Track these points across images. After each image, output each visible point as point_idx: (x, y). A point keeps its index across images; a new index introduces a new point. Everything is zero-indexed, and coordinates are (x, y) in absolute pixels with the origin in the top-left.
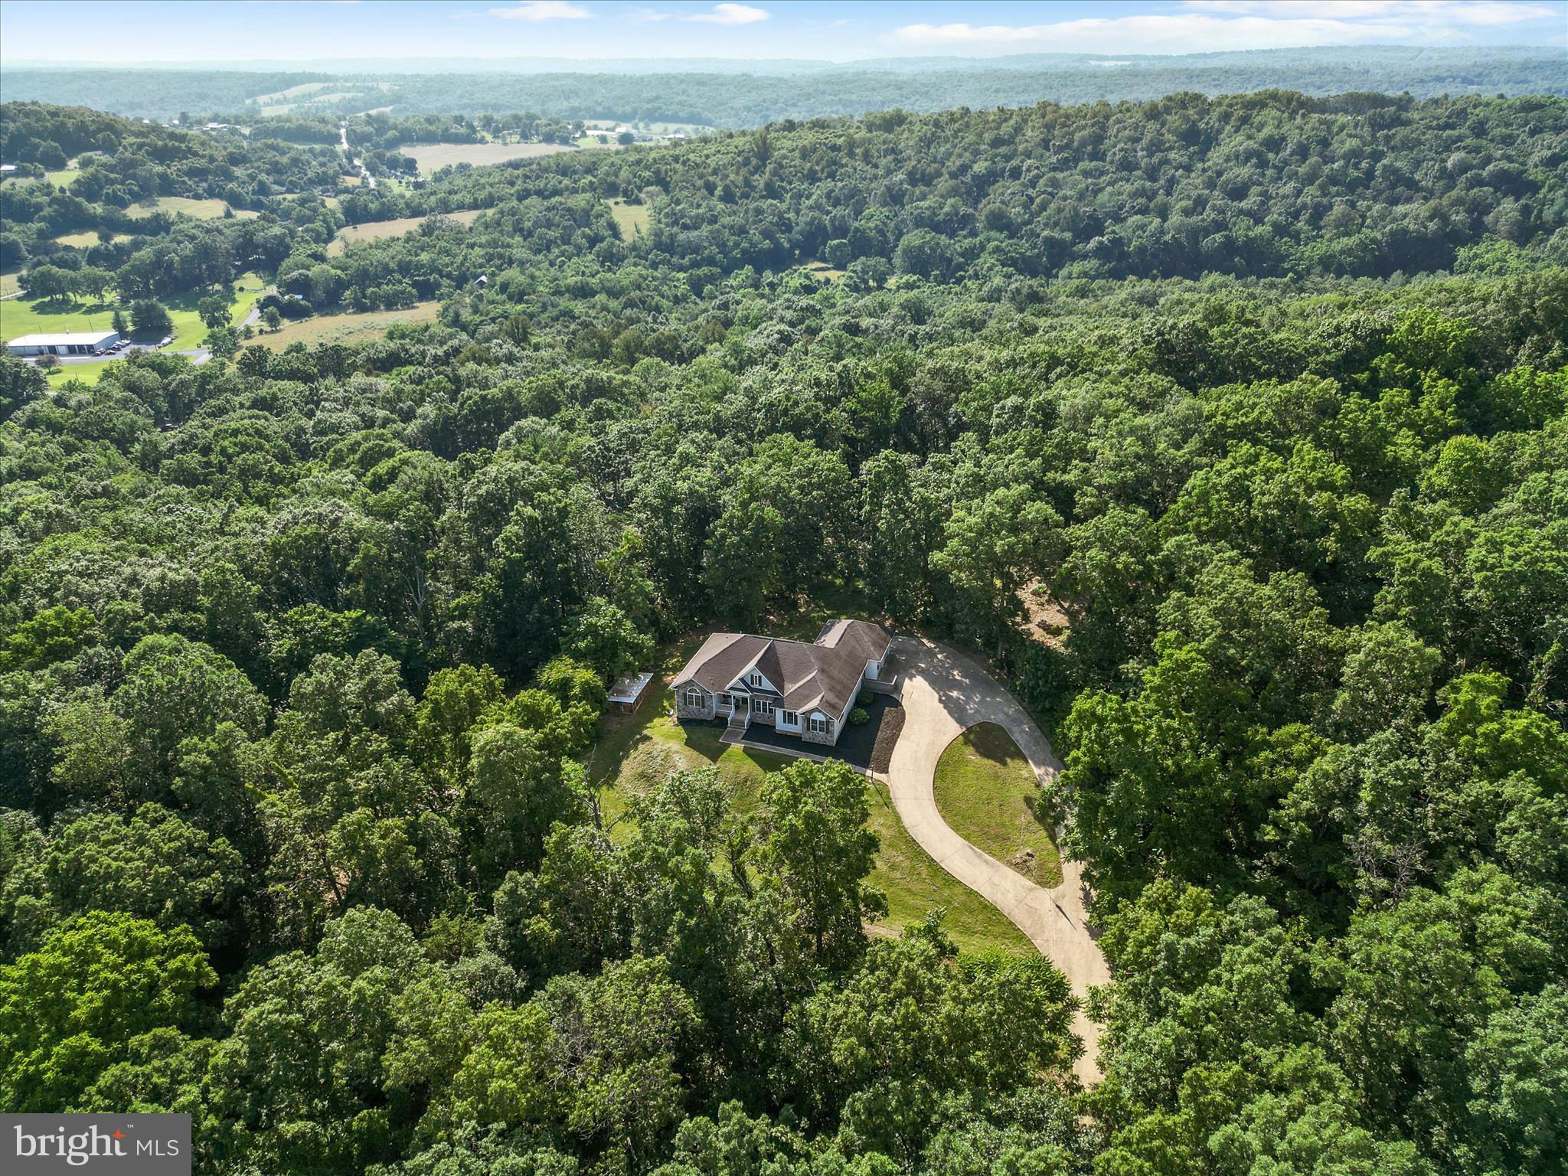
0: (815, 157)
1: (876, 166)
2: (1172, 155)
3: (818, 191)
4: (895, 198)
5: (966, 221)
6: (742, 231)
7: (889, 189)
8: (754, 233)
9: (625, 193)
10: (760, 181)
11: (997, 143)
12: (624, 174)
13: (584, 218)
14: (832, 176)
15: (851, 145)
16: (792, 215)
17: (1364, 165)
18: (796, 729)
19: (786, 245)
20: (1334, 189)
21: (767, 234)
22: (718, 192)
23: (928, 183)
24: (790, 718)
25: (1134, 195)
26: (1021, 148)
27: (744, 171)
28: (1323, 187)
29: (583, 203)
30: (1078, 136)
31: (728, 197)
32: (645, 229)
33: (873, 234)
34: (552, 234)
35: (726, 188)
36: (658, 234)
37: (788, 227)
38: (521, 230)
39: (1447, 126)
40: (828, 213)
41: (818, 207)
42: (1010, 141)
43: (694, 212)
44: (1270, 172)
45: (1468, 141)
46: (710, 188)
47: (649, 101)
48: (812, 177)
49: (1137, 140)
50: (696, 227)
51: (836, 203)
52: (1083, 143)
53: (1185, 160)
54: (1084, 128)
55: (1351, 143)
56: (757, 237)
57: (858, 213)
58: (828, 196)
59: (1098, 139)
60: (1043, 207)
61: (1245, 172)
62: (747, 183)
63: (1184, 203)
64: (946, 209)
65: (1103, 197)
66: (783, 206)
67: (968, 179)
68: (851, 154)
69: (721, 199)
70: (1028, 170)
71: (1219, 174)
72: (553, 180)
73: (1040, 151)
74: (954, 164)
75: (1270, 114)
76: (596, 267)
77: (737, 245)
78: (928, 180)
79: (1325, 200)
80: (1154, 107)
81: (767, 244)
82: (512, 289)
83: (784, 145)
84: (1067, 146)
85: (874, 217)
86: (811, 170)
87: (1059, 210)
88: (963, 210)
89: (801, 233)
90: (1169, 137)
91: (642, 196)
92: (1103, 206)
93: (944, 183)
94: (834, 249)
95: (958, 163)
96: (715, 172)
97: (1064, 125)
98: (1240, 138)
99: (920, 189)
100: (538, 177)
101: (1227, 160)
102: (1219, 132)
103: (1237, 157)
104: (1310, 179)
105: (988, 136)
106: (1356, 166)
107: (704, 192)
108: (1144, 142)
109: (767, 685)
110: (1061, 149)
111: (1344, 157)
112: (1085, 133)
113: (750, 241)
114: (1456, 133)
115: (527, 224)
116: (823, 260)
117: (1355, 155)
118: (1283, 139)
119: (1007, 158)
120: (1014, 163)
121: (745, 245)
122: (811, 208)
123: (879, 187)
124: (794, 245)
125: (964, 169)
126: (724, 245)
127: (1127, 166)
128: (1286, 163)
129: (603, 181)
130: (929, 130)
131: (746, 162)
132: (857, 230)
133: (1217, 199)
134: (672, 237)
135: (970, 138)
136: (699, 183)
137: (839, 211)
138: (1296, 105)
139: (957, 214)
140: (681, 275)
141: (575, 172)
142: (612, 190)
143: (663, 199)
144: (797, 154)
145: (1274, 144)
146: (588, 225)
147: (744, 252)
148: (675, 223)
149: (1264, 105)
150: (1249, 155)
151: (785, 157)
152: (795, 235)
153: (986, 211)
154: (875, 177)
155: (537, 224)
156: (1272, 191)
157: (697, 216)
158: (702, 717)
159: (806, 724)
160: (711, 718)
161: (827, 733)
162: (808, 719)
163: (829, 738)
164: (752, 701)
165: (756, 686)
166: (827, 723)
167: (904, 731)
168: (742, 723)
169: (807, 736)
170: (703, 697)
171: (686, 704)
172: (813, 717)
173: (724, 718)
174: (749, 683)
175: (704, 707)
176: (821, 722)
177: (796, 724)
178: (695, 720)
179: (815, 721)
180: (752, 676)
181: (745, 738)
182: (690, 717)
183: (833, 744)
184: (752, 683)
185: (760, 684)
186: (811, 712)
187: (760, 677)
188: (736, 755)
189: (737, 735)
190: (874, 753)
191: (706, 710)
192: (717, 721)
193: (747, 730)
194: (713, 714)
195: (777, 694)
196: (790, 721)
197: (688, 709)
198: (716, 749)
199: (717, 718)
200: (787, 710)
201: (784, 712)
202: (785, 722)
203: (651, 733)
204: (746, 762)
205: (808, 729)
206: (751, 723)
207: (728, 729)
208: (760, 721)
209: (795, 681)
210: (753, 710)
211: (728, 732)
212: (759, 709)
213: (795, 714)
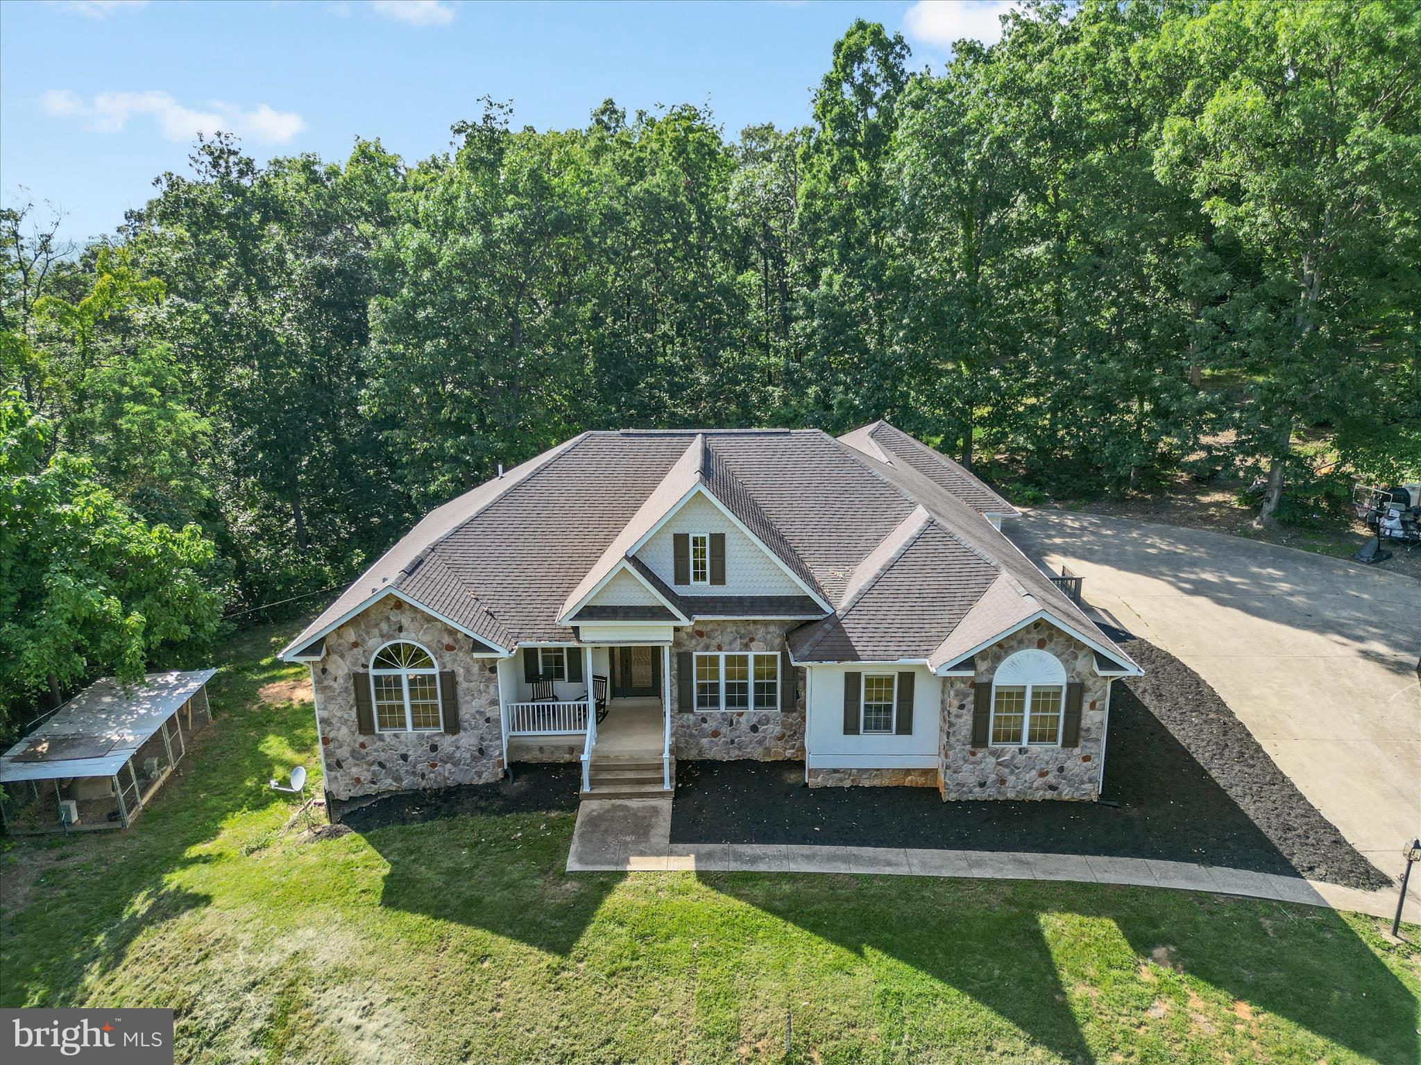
18: (915, 750)
24: (880, 704)
109: (754, 567)
158: (448, 775)
159: (965, 722)
160: (489, 773)
161: (1071, 740)
162: (982, 690)
163: (1075, 765)
164: (683, 660)
165: (700, 588)
166: (1077, 690)
167: (1243, 712)
168: (645, 773)
169: (968, 776)
170: (449, 679)
171: (365, 726)
172: (1004, 676)
173: (554, 767)
174: (667, 573)
175: (453, 726)
176: (1044, 697)
177: (905, 727)
178: (415, 797)
179: (1013, 697)
180: (680, 541)
181: (682, 834)
182: (387, 783)
183: (1092, 791)
184: (681, 578)
185: (719, 577)
186: (1000, 650)
187: (718, 541)
188: (685, 926)
189: (640, 828)
190: (1248, 807)
191: (467, 740)
192: (520, 785)
193: (678, 795)
194: (501, 751)
195: (804, 604)
196: (878, 724)
197: (374, 749)
198: (563, 912)
199: (517, 768)
200: (867, 668)
201: (852, 680)
202: (850, 727)
203: (199, 889)
204: (752, 956)
205: (978, 739)
206: (683, 769)
207: (588, 808)
208: (715, 751)
209: (852, 556)
210: (684, 705)
211: (593, 822)
212: (709, 697)
213: (907, 679)
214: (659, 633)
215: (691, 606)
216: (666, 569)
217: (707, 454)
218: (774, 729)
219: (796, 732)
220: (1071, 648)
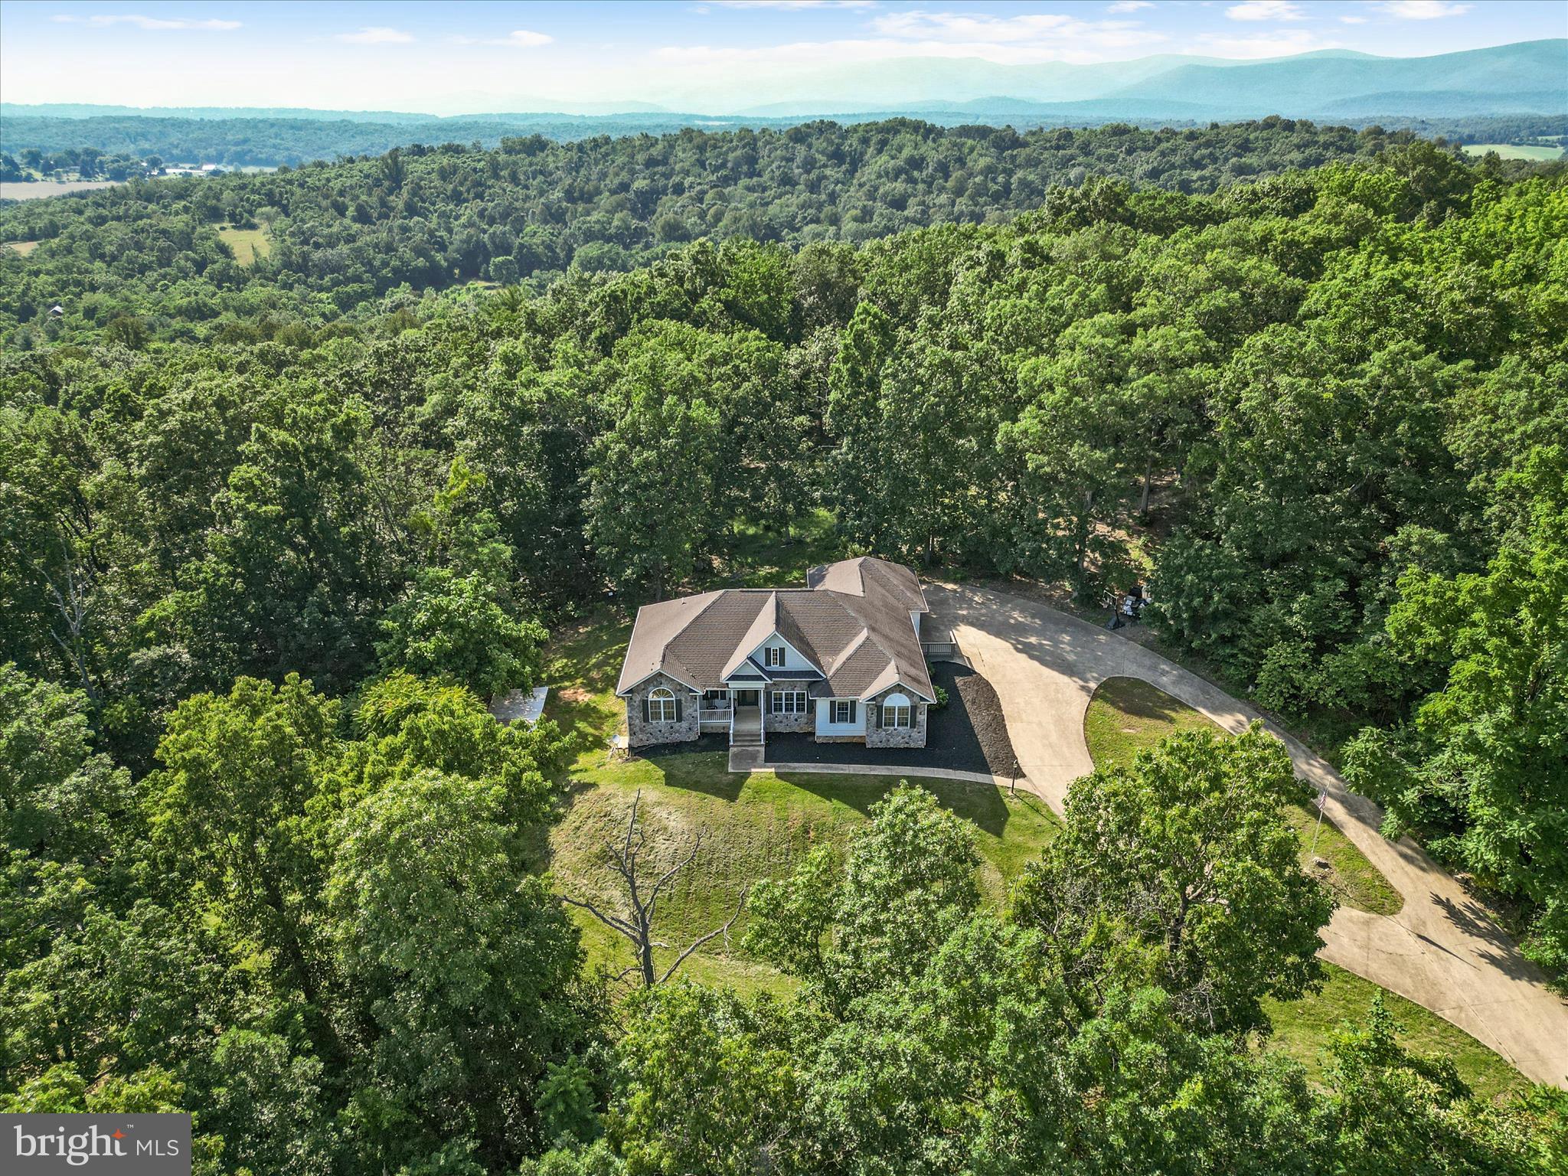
0: (458, 178)
1: (526, 187)
2: (828, 172)
3: (468, 211)
4: (554, 216)
5: (638, 234)
6: (390, 248)
7: (547, 207)
8: (405, 251)
9: (233, 217)
10: (398, 202)
11: (650, 163)
12: (227, 195)
13: (186, 241)
14: (480, 196)
15: (495, 169)
16: (443, 233)
17: (1001, 179)
18: (856, 729)
19: (444, 264)
20: (982, 200)
21: (419, 252)
22: (351, 211)
23: (589, 201)
24: (843, 712)
25: (803, 206)
26: (677, 167)
27: (377, 191)
28: (972, 198)
29: (181, 225)
30: (731, 156)
31: (363, 217)
32: (265, 252)
33: (541, 249)
34: (146, 257)
35: (360, 209)
36: (286, 253)
37: (442, 247)
38: (102, 257)
39: (1058, 148)
40: (485, 232)
41: (470, 224)
42: (664, 162)
43: (326, 231)
44: (921, 187)
45: (1080, 159)
46: (341, 210)
47: (237, 144)
48: (457, 198)
49: (790, 160)
50: (332, 245)
51: (492, 221)
52: (738, 164)
53: (840, 176)
54: (736, 149)
55: (983, 162)
56: (408, 254)
57: (518, 232)
58: (481, 214)
59: (752, 160)
60: (718, 217)
61: (899, 186)
62: (383, 203)
63: (854, 212)
64: (615, 223)
65: (773, 209)
66: (433, 226)
67: (631, 195)
68: (496, 176)
69: (355, 220)
70: (691, 187)
71: (876, 189)
72: (135, 206)
73: (697, 170)
74: (613, 182)
75: (905, 137)
76: (212, 288)
77: (385, 264)
78: (588, 197)
79: (977, 209)
80: (797, 130)
81: (421, 262)
82: (100, 314)
83: (416, 168)
84: (723, 165)
85: (536, 234)
86: (454, 190)
87: (736, 220)
88: (634, 223)
89: (457, 251)
90: (818, 156)
91: (256, 221)
92: (776, 216)
93: (605, 200)
94: (498, 267)
95: (616, 181)
96: (341, 193)
97: (715, 147)
98: (884, 157)
99: (581, 207)
100: (113, 204)
101: (879, 176)
102: (862, 154)
103: (887, 174)
104: (959, 192)
105: (640, 157)
106: (994, 180)
107: (332, 211)
108: (798, 160)
109: (795, 660)
110: (717, 169)
111: (981, 173)
112: (739, 153)
113: (401, 259)
114: (1068, 152)
115: (109, 249)
116: (488, 279)
117: (989, 170)
118: (923, 159)
119: (667, 176)
120: (676, 179)
121: (395, 263)
122: (464, 226)
123: (537, 206)
124: (453, 264)
125: (624, 187)
126: (370, 263)
127: (787, 181)
128: (933, 178)
129: (201, 205)
130: (574, 155)
131: (378, 183)
132: (522, 246)
133: (880, 207)
134: (305, 257)
135: (621, 160)
136: (325, 203)
137: (498, 228)
138: (927, 132)
139: (628, 228)
140: (324, 296)
141: (161, 197)
142: (215, 215)
143: (282, 222)
144: (434, 176)
145: (917, 163)
146: (190, 246)
147: (395, 270)
148: (305, 242)
149: (897, 132)
150: (897, 173)
151: (421, 179)
152: (452, 253)
153: (661, 222)
154: (527, 198)
155: (122, 248)
156: (928, 199)
157: (331, 236)
158: (677, 737)
159: (874, 718)
160: (693, 737)
161: (913, 726)
162: (879, 708)
163: (915, 735)
164: (768, 694)
165: (775, 667)
166: (914, 708)
167: (1006, 709)
168: (753, 737)
169: (875, 738)
170: (679, 702)
171: (646, 720)
172: (888, 703)
173: (717, 734)
174: (763, 663)
175: (680, 719)
176: (902, 710)
177: (853, 720)
178: (665, 746)
179: (891, 710)
180: (768, 650)
181: (769, 759)
182: (653, 741)
183: (922, 744)
184: (768, 663)
185: (782, 663)
186: (885, 694)
187: (782, 650)
188: (771, 789)
189: (753, 757)
190: (985, 750)
191: (684, 724)
192: (705, 741)
193: (767, 746)
194: (698, 729)
195: (814, 674)
196: (842, 719)
197: (649, 728)
198: (729, 785)
199: (703, 735)
200: (838, 699)
201: (832, 703)
202: (832, 720)
203: (591, 780)
204: (793, 797)
205: (879, 725)
206: (767, 734)
207: (732, 750)
208: (780, 728)
209: (836, 651)
210: (768, 711)
211: (735, 755)
212: (778, 708)
213: (853, 703)
214: (759, 685)
215: (771, 675)
216: (762, 661)
217: (779, 606)
218: (804, 720)
219: (812, 721)
220: (911, 695)
